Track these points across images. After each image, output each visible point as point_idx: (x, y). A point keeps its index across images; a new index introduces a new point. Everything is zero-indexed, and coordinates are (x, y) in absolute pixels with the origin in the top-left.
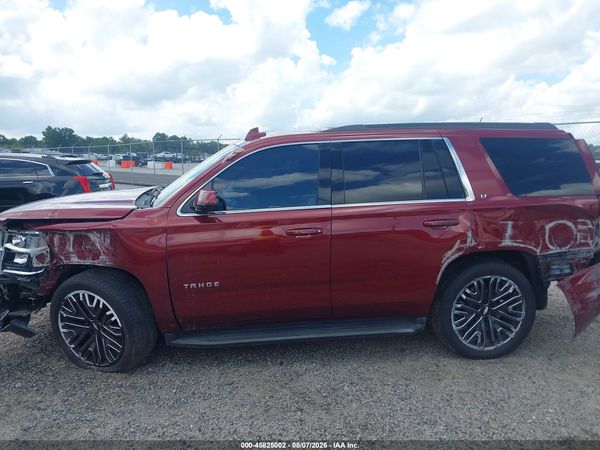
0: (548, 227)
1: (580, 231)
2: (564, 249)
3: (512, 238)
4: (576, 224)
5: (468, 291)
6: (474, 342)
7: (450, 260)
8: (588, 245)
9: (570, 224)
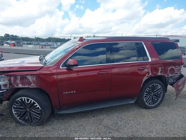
0: (169, 69)
1: (176, 70)
2: (172, 75)
3: (161, 72)
4: (175, 68)
5: (148, 89)
6: (149, 104)
7: (145, 80)
8: (177, 73)
9: (174, 68)
